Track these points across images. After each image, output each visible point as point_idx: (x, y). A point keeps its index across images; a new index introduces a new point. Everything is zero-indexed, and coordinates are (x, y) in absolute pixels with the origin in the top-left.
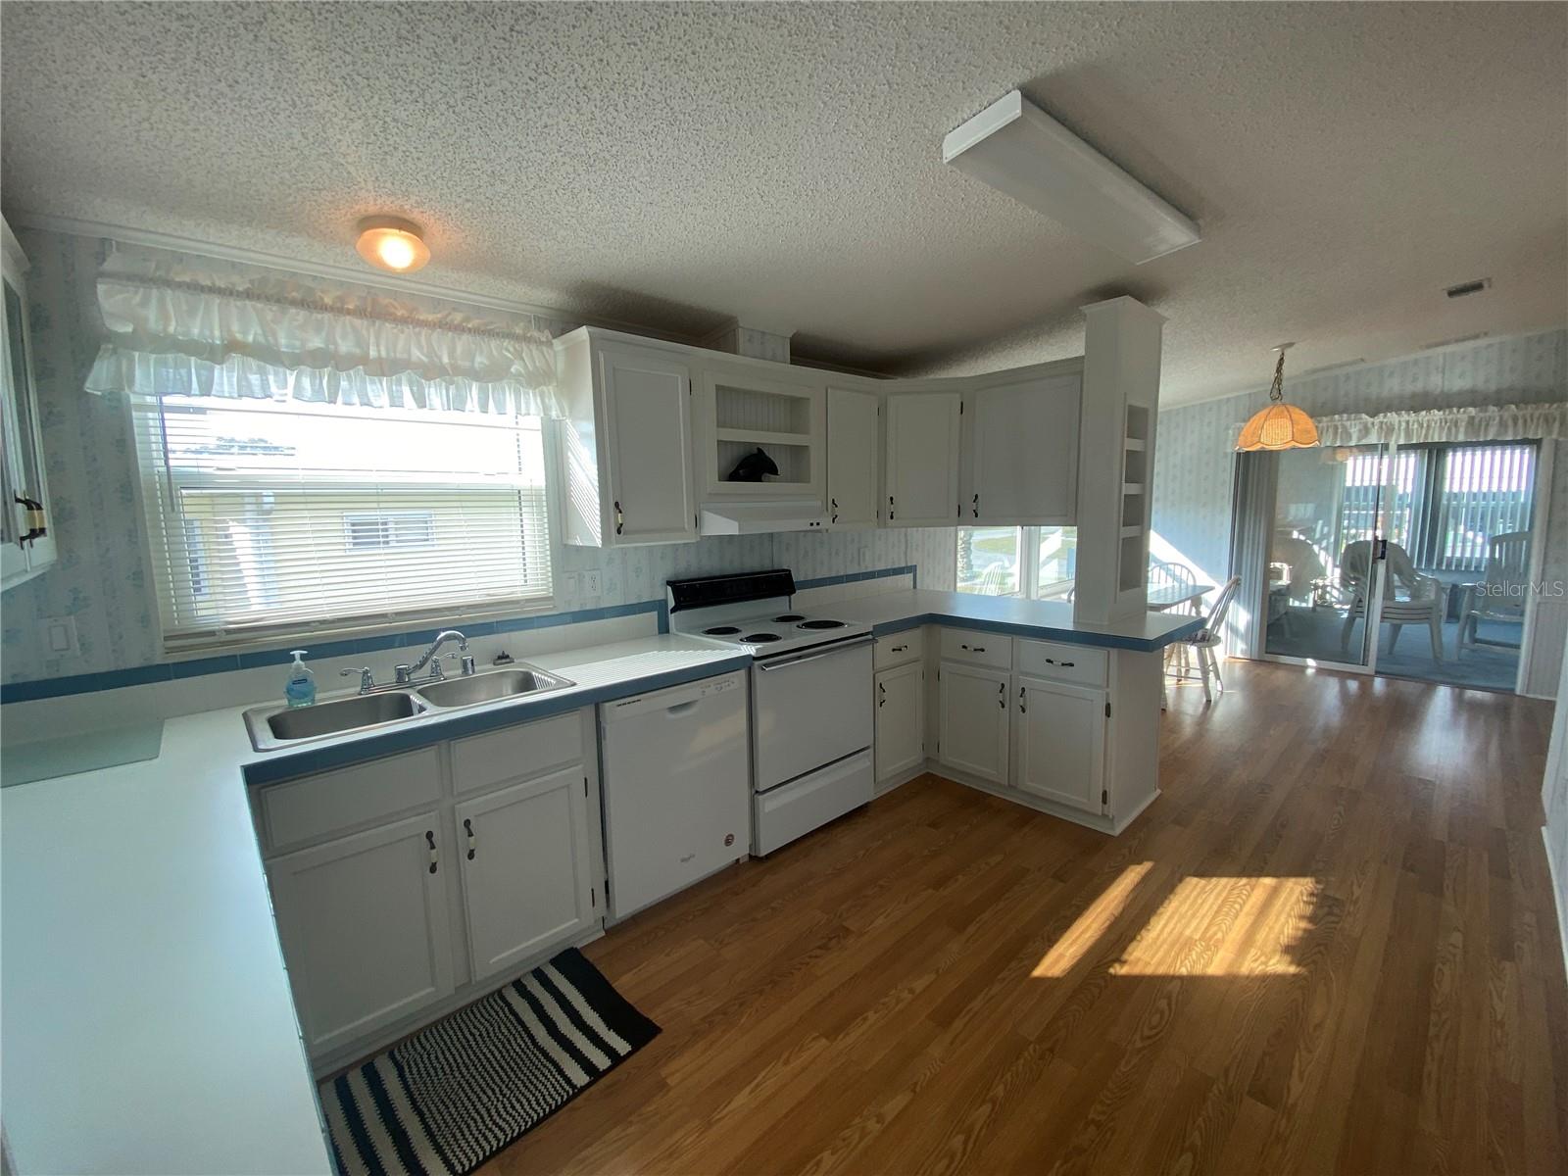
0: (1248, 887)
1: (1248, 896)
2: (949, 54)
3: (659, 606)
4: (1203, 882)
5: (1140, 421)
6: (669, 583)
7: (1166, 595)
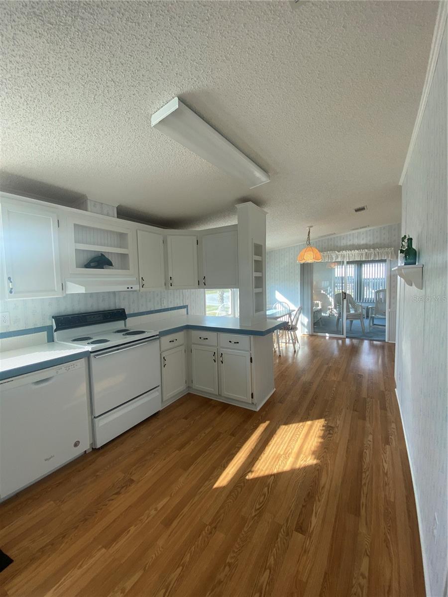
0: (302, 427)
1: (302, 431)
3: (49, 329)
4: (286, 427)
5: (259, 249)
6: (53, 317)
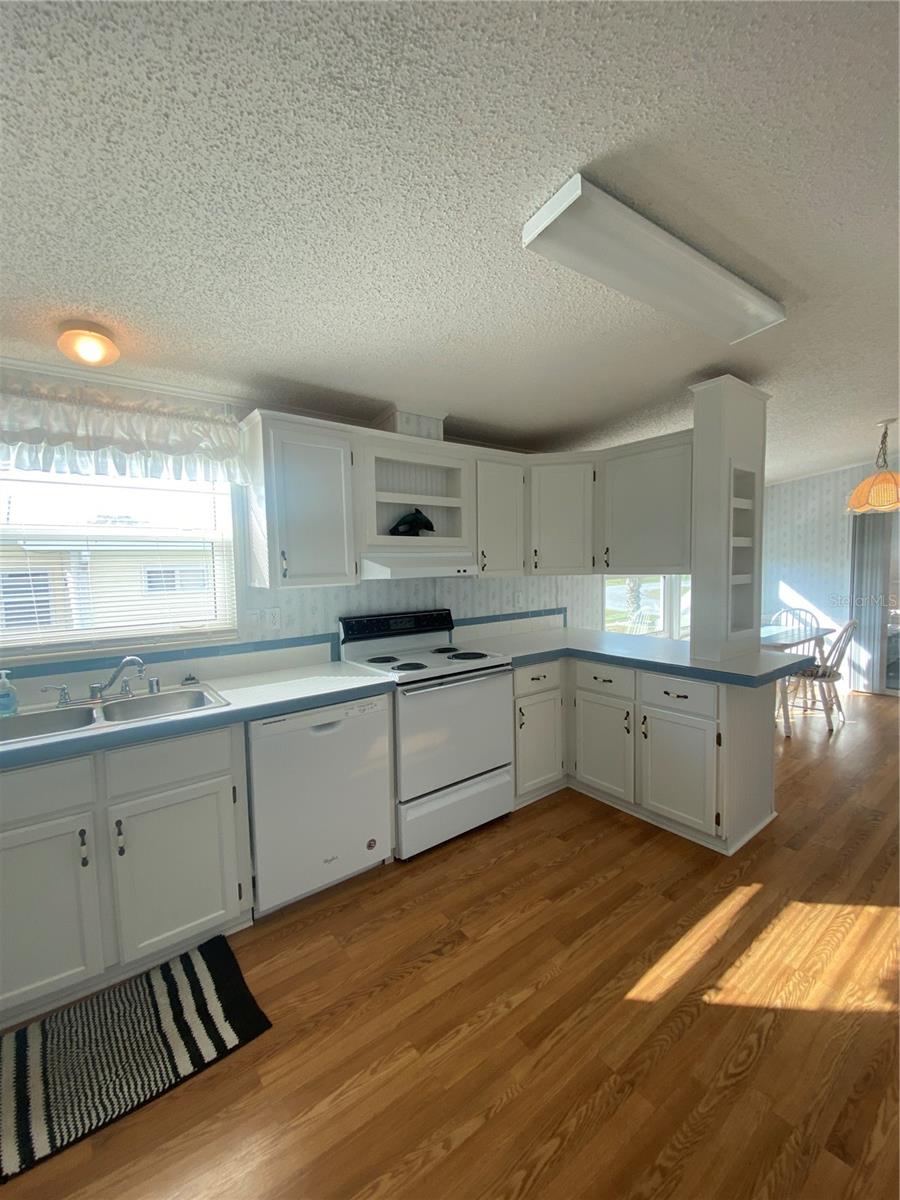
0: (852, 916)
1: (852, 925)
2: (504, 139)
3: (332, 638)
4: (808, 907)
5: (747, 483)
6: (341, 619)
7: (793, 635)
